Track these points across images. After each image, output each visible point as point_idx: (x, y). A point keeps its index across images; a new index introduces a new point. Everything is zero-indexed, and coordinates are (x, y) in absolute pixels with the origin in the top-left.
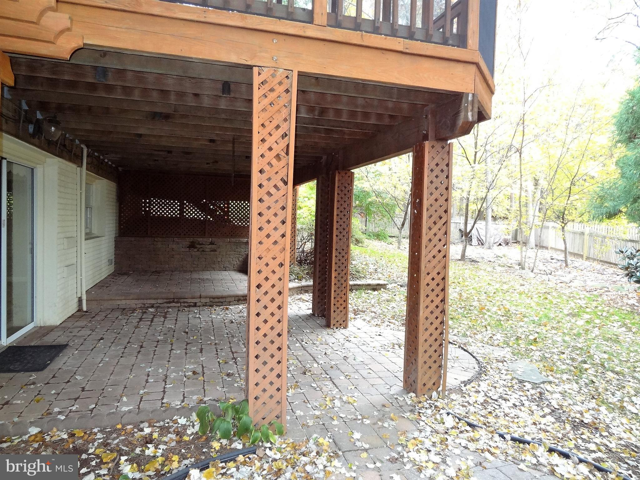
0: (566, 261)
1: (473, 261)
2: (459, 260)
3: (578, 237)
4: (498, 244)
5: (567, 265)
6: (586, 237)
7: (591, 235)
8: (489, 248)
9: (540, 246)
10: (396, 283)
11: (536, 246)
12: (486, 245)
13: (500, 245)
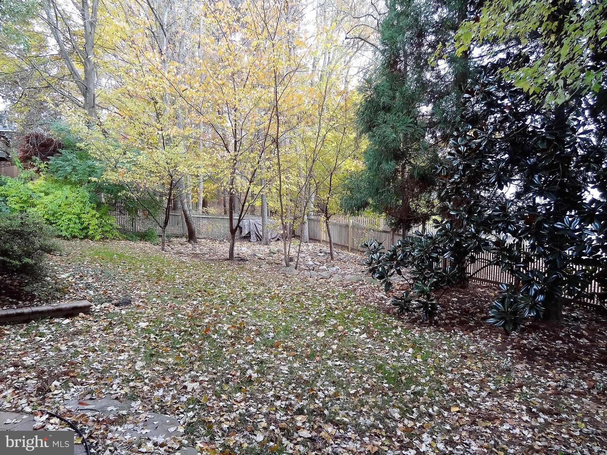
0: (331, 254)
1: (241, 260)
2: (228, 259)
3: (344, 229)
4: (276, 239)
5: (332, 258)
6: (350, 229)
7: (353, 227)
8: (267, 244)
9: (313, 239)
10: (110, 301)
11: (310, 239)
12: (264, 240)
13: (278, 240)
